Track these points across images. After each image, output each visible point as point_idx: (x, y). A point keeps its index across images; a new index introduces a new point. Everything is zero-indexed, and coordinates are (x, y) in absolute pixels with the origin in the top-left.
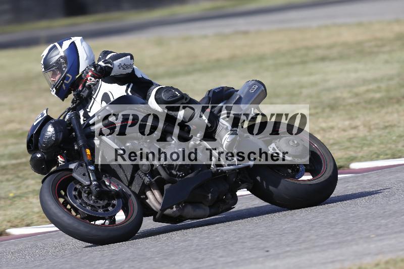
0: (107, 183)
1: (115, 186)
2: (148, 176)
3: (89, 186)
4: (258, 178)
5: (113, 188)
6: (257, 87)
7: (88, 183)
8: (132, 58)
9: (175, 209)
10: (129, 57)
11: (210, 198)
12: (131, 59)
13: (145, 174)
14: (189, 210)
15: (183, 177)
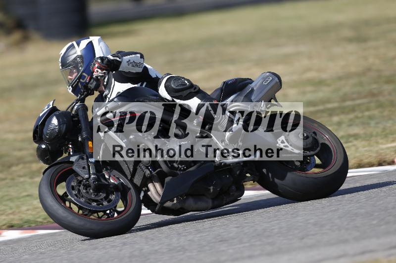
0: (107, 177)
1: (114, 179)
2: (149, 169)
3: (87, 179)
4: (264, 171)
5: (112, 181)
6: (271, 79)
7: (87, 176)
8: (142, 56)
9: (175, 202)
10: (139, 55)
11: (212, 191)
12: (141, 58)
13: (147, 168)
14: (190, 202)
15: (184, 170)
